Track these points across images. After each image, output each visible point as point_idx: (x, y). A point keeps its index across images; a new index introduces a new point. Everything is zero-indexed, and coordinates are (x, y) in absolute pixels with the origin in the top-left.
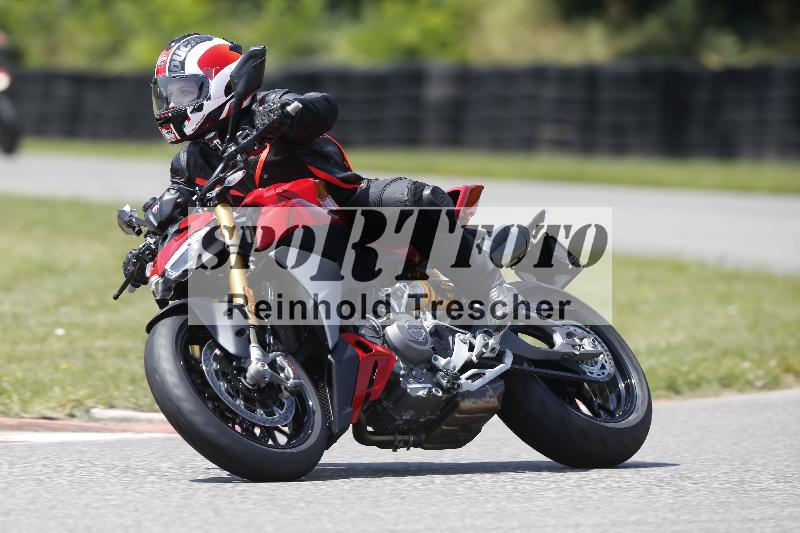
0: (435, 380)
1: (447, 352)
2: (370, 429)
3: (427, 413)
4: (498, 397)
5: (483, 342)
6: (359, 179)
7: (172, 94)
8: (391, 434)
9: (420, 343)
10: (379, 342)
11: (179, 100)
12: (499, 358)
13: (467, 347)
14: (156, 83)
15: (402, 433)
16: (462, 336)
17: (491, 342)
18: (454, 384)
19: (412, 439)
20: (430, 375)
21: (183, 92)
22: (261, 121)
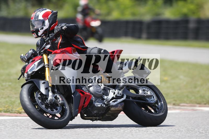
0: (103, 102)
1: (107, 95)
2: (85, 115)
3: (101, 111)
4: (122, 107)
5: (117, 92)
6: (87, 48)
7: (35, 24)
8: (92, 117)
9: (99, 92)
10: (87, 92)
11: (37, 26)
12: (122, 97)
13: (113, 93)
14: (31, 21)
15: (95, 116)
16: (112, 90)
17: (120, 92)
18: (108, 103)
19: (98, 118)
20: (102, 101)
21: (38, 24)
22: (56, 31)
